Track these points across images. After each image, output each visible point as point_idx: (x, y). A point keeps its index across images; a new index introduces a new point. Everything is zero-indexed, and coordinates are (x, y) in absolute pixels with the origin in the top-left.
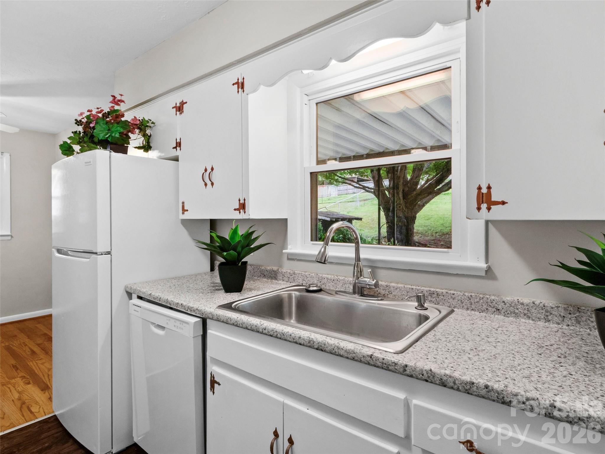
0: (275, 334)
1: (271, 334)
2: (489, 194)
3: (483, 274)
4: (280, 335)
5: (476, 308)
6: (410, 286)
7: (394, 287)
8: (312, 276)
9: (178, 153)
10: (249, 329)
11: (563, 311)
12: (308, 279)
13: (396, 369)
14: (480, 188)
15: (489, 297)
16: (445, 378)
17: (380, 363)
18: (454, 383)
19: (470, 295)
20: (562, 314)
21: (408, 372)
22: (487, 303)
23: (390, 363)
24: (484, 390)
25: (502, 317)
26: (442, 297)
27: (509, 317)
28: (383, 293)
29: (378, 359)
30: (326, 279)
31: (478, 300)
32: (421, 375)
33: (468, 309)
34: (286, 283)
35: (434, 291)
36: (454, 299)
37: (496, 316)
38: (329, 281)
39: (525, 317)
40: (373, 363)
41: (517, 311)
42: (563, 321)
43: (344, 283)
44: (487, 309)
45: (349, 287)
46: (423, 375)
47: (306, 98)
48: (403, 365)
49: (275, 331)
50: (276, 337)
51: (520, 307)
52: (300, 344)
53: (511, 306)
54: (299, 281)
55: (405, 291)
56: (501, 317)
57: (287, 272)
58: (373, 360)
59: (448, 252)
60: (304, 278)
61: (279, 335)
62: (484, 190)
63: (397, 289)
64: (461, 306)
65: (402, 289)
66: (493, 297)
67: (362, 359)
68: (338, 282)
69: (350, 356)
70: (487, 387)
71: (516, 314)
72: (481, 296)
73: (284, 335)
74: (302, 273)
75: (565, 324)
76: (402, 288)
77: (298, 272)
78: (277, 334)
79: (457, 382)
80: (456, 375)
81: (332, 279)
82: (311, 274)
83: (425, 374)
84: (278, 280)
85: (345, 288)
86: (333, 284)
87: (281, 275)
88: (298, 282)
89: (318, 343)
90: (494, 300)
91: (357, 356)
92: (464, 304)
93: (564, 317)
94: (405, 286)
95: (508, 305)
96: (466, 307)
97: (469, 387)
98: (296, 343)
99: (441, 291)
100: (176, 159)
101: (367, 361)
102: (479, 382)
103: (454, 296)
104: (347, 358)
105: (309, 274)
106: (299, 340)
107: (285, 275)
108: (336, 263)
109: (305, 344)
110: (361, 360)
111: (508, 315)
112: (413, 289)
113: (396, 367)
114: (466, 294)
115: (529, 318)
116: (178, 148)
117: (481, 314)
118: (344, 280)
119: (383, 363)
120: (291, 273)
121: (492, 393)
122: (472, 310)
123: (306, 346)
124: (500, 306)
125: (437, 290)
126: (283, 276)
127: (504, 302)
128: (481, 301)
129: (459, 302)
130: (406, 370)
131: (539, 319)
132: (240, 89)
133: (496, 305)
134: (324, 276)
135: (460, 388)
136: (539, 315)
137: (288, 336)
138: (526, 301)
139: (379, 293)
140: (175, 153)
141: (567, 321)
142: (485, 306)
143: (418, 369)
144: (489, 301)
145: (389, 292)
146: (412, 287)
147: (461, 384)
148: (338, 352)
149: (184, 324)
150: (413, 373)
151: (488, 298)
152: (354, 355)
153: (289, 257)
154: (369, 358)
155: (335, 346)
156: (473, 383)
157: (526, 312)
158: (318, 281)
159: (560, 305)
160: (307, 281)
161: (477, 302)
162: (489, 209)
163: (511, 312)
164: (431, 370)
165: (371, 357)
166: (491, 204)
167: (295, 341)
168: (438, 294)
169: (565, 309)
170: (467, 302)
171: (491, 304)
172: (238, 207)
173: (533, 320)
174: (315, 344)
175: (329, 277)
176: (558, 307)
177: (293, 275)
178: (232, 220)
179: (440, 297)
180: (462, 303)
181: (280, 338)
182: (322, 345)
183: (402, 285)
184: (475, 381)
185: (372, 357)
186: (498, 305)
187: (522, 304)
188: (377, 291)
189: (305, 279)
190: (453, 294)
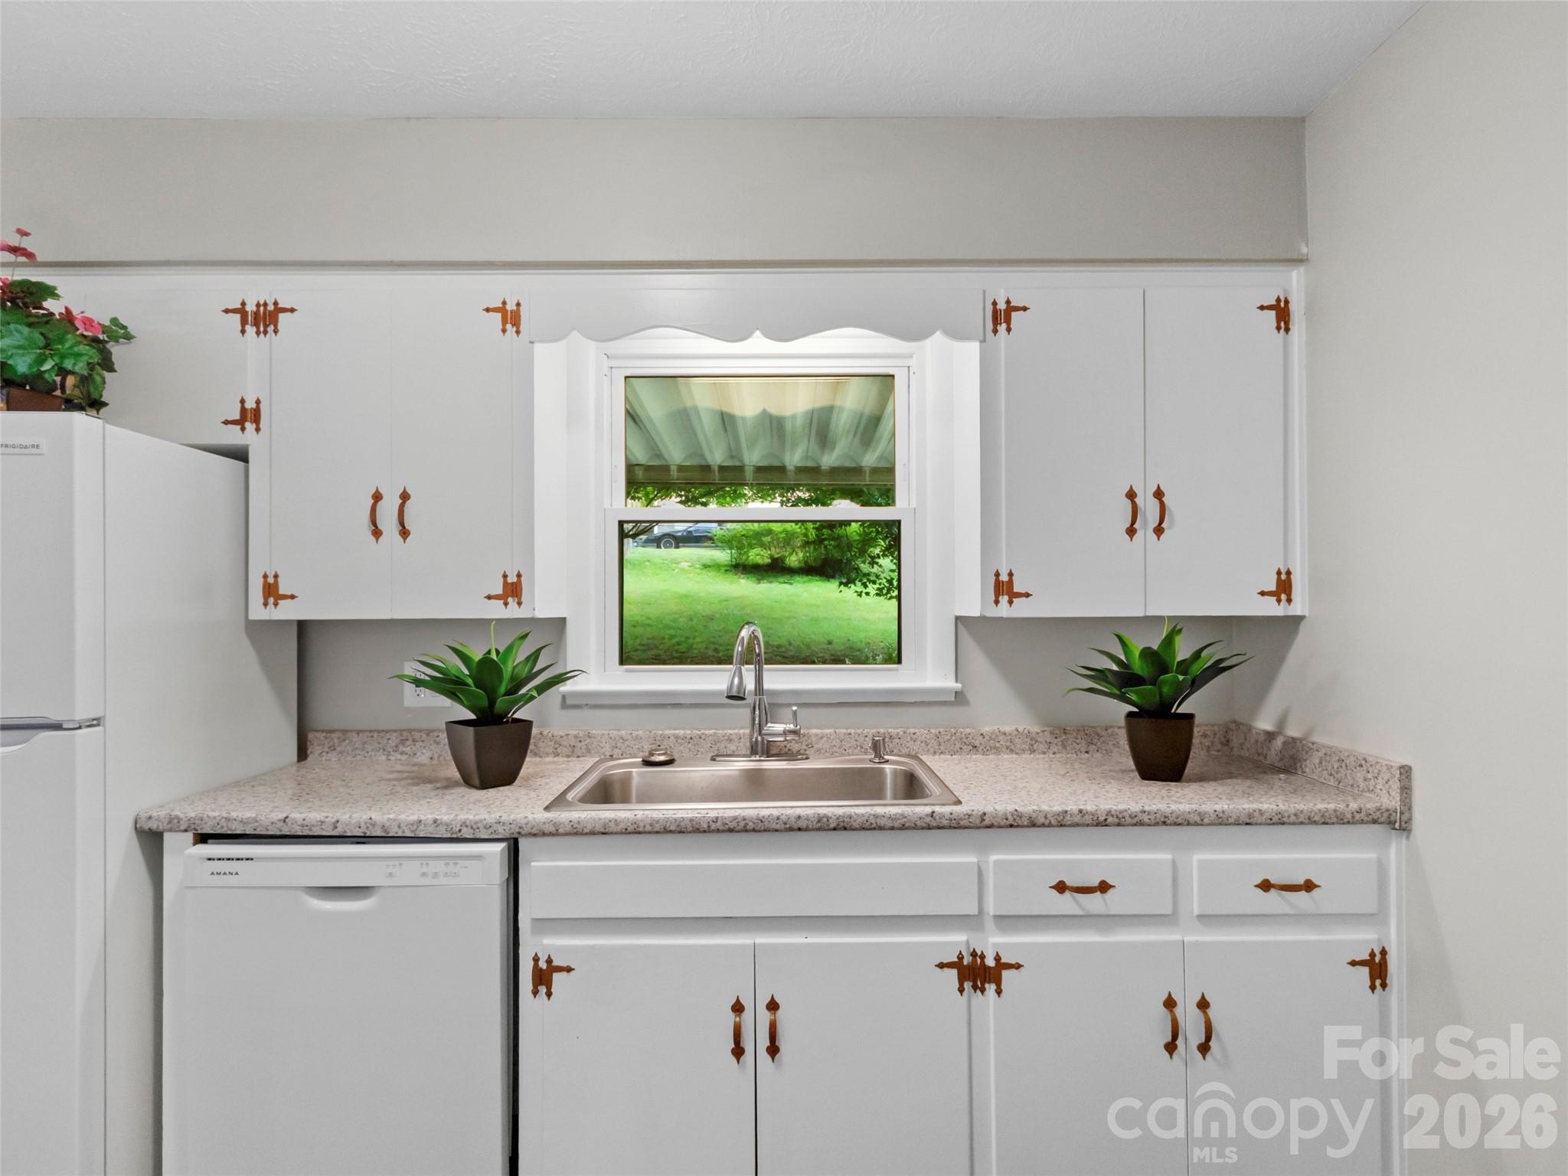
0: (742, 824)
1: (732, 827)
2: (1010, 582)
3: (952, 698)
4: (754, 823)
5: (946, 749)
6: (845, 731)
7: (817, 735)
8: (637, 736)
9: (247, 437)
10: (671, 832)
11: (1049, 735)
12: (628, 743)
13: (970, 822)
14: (997, 575)
15: (962, 730)
16: (1034, 815)
17: (947, 820)
18: (1046, 818)
19: (937, 731)
20: (1048, 740)
21: (987, 822)
22: (961, 739)
23: (962, 816)
24: (1078, 816)
25: (981, 756)
26: (898, 741)
27: (988, 755)
28: (797, 749)
29: (944, 816)
30: (672, 738)
31: (949, 737)
32: (1005, 821)
33: (935, 753)
34: (566, 759)
35: (884, 734)
36: (915, 741)
37: (974, 756)
38: (679, 741)
39: (1008, 751)
40: (935, 824)
41: (998, 745)
42: (1049, 748)
43: (714, 741)
44: (961, 749)
45: (726, 747)
46: (1007, 819)
47: (606, 363)
48: (980, 813)
49: (740, 820)
50: (745, 830)
51: (1001, 738)
52: (800, 829)
53: (991, 738)
54: (602, 751)
55: (837, 740)
56: (979, 757)
57: (567, 735)
58: (935, 820)
59: (896, 670)
60: (616, 744)
61: (751, 824)
62: (1004, 578)
63: (822, 738)
64: (926, 750)
65: (832, 737)
66: (968, 730)
67: (919, 823)
68: (702, 741)
69: (897, 824)
70: (1081, 811)
71: (995, 748)
72: (953, 731)
73: (762, 821)
74: (611, 732)
75: (1051, 752)
76: (831, 735)
77: (600, 732)
78: (747, 824)
79: (1048, 816)
80: (1045, 807)
81: (689, 737)
82: (635, 733)
83: (1010, 817)
84: (541, 757)
85: (718, 750)
86: (690, 746)
87: (552, 743)
88: (598, 752)
89: (838, 818)
90: (969, 734)
91: (909, 821)
92: (929, 746)
93: (1050, 743)
94: (837, 731)
95: (987, 737)
96: (932, 750)
97: (1062, 817)
98: (791, 829)
99: (895, 731)
100: (240, 455)
101: (926, 823)
102: (1072, 809)
103: (915, 736)
104: (892, 828)
105: (629, 732)
106: (798, 822)
107: (563, 743)
108: (691, 704)
109: (811, 827)
110: (916, 825)
111: (988, 753)
112: (850, 734)
113: (970, 820)
114: (933, 731)
115: (1012, 751)
116: (248, 425)
117: (953, 756)
118: (715, 733)
119: (951, 820)
120: (581, 735)
121: (1087, 817)
122: (942, 753)
123: (813, 830)
124: (977, 742)
125: (890, 731)
126: (557, 746)
127: (982, 735)
128: (954, 738)
129: (923, 745)
130: (984, 820)
131: (1024, 751)
132: (509, 326)
133: (973, 741)
134: (667, 732)
135: (1053, 822)
136: (1023, 746)
137: (772, 821)
138: (1008, 729)
139: (789, 750)
140: (233, 437)
141: (1054, 748)
142: (958, 746)
143: (1001, 814)
144: (963, 736)
145: (807, 746)
146: (849, 731)
147: (1053, 816)
148: (876, 823)
149: (461, 863)
150: (993, 821)
151: (961, 733)
152: (905, 820)
153: (569, 702)
154: (930, 818)
155: (870, 815)
156: (1066, 812)
157: (1008, 744)
158: (653, 744)
159: (1045, 729)
160: (623, 747)
161: (948, 740)
162: (1011, 602)
163: (991, 748)
164: (1016, 810)
165: (932, 816)
166: (1013, 596)
167: (788, 826)
168: (891, 737)
169: (1052, 733)
170: (933, 743)
171: (966, 741)
172: (502, 593)
173: (1017, 753)
174: (830, 821)
175: (681, 732)
176: (1044, 731)
177: (585, 741)
178: (490, 621)
179: (894, 740)
180: (927, 745)
181: (754, 830)
182: (845, 820)
183: (832, 731)
184: (1067, 809)
185: (934, 815)
186: (976, 740)
187: (1004, 734)
188: (786, 747)
189: (619, 745)
190: (914, 734)
